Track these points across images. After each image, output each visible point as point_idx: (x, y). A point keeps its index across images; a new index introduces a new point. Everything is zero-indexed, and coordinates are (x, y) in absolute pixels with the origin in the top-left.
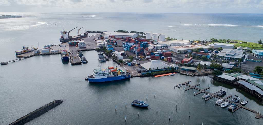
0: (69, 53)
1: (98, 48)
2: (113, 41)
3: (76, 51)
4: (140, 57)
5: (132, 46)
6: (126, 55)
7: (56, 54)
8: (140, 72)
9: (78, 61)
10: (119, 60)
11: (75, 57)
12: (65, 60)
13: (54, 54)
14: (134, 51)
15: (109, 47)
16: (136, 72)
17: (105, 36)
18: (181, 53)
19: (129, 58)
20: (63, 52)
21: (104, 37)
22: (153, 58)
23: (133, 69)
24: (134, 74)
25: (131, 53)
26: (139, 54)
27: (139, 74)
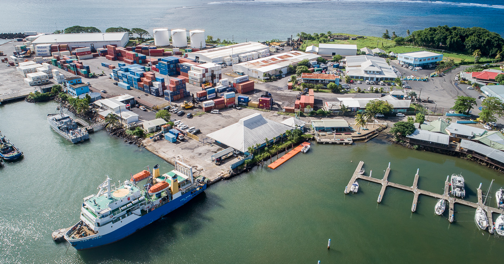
1: (32, 90)
4: (184, 107)
5: (143, 76)
6: (140, 105)
10: (132, 129)
14: (157, 90)
15: (74, 84)
16: (208, 161)
17: (39, 47)
18: (270, 78)
19: (158, 117)
22: (220, 106)
23: (192, 154)
24: (211, 175)
25: (147, 95)
26: (175, 97)
27: (223, 171)
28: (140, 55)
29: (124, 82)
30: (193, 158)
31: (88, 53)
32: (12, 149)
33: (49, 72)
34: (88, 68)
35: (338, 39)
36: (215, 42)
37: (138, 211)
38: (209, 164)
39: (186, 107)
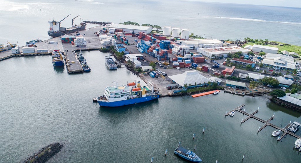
0: (63, 53)
1: (102, 47)
2: (122, 37)
3: (73, 51)
4: (164, 64)
5: (150, 47)
6: (144, 59)
7: (44, 55)
8: (170, 88)
9: (78, 69)
10: (137, 68)
11: (72, 61)
12: (59, 66)
13: (41, 55)
14: (154, 54)
15: (119, 46)
16: (165, 87)
17: (110, 29)
18: (215, 58)
19: (150, 65)
20: (54, 54)
21: (109, 31)
22: (182, 66)
23: (159, 83)
24: (163, 93)
25: (149, 56)
26: (162, 59)
27: (169, 93)
28: (153, 38)
29: (141, 49)
30: (158, 85)
31: (130, 34)
32: (88, 67)
33: (111, 40)
34: (127, 40)
35: (270, 44)
36: (194, 37)
37: (126, 97)
38: (165, 89)
39: (165, 64)
